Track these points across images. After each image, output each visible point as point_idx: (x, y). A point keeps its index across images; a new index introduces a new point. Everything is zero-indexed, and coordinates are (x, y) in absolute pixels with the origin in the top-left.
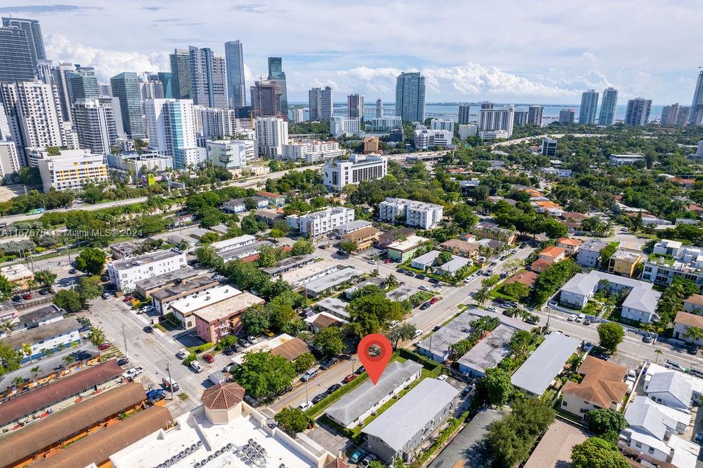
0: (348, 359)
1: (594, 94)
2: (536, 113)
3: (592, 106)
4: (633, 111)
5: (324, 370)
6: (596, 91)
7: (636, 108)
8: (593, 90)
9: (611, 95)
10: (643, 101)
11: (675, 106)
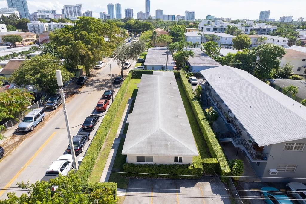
0: (78, 93)
1: (112, 5)
2: (89, 15)
3: (112, 11)
4: (127, 14)
5: (52, 110)
6: (113, 4)
7: (128, 12)
8: (111, 4)
9: (118, 6)
10: (130, 9)
11: (141, 12)
